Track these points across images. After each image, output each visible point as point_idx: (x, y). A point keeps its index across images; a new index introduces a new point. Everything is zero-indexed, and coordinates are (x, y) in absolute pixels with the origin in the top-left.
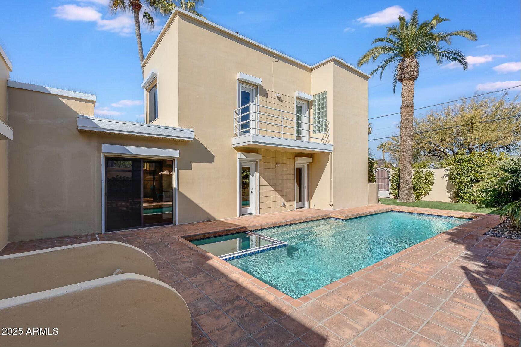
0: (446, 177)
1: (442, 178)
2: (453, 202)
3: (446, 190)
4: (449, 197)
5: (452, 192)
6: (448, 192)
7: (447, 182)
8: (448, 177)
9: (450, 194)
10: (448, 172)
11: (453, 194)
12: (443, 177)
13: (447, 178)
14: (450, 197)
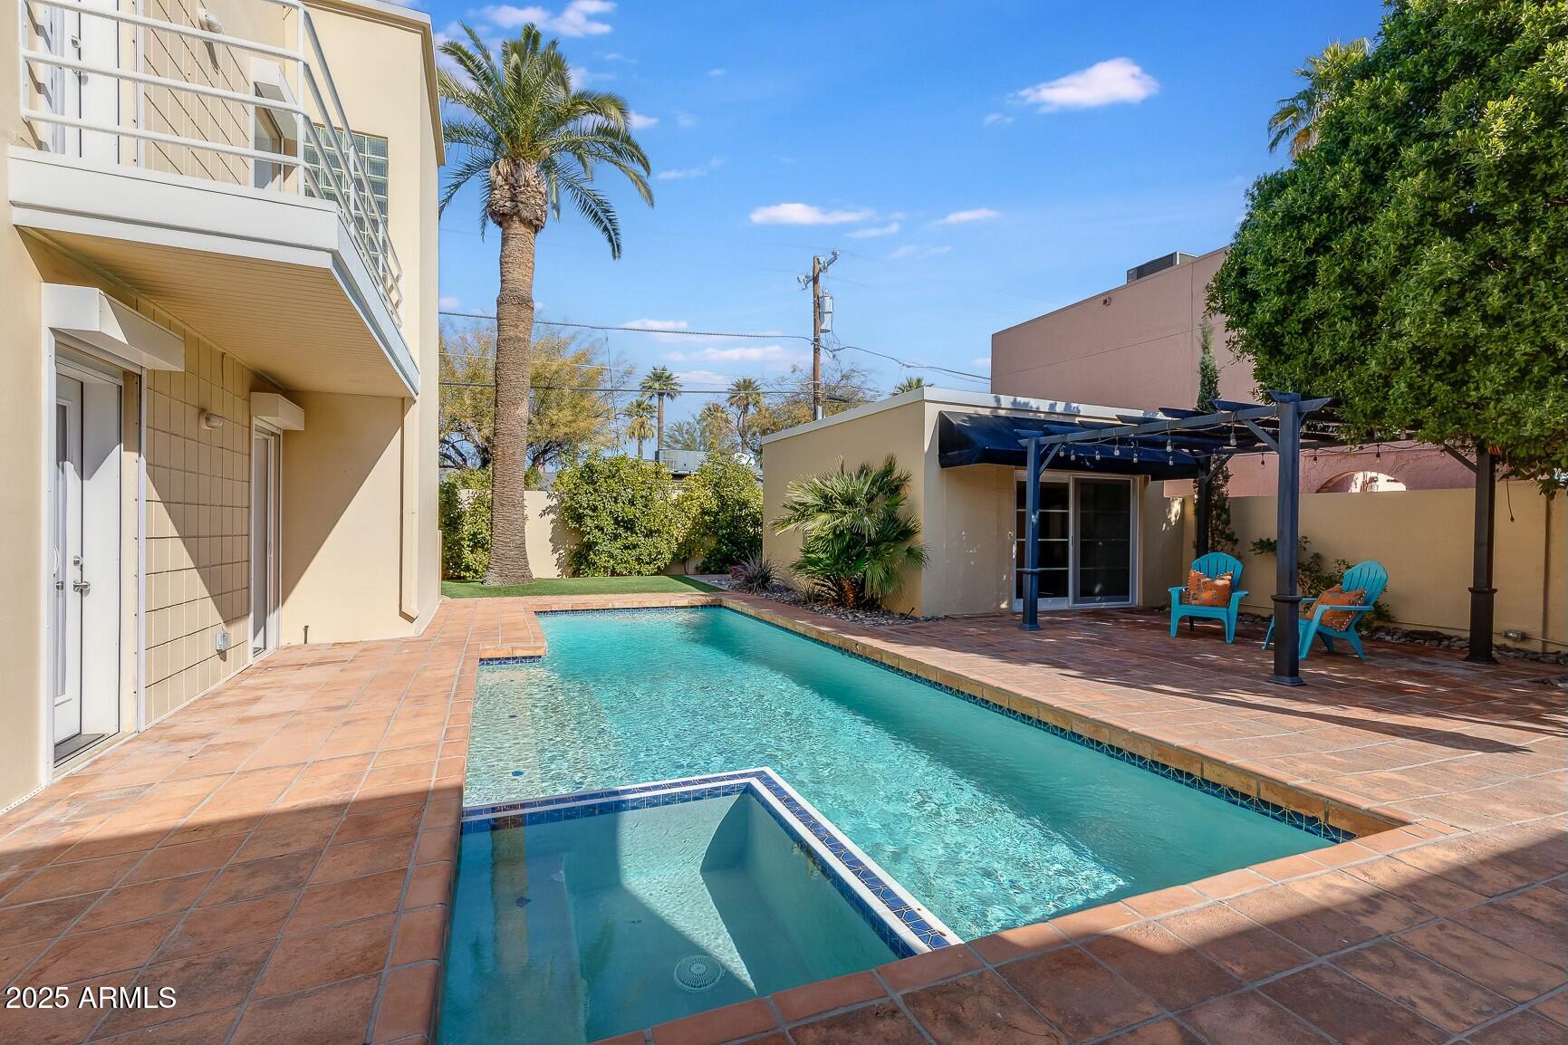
0: (551, 514)
1: (541, 515)
2: (564, 575)
3: (551, 546)
4: (556, 565)
5: (561, 551)
6: (554, 551)
7: (552, 525)
8: (555, 513)
9: (557, 556)
10: (555, 501)
11: (563, 557)
12: (544, 513)
13: (552, 516)
14: (559, 564)
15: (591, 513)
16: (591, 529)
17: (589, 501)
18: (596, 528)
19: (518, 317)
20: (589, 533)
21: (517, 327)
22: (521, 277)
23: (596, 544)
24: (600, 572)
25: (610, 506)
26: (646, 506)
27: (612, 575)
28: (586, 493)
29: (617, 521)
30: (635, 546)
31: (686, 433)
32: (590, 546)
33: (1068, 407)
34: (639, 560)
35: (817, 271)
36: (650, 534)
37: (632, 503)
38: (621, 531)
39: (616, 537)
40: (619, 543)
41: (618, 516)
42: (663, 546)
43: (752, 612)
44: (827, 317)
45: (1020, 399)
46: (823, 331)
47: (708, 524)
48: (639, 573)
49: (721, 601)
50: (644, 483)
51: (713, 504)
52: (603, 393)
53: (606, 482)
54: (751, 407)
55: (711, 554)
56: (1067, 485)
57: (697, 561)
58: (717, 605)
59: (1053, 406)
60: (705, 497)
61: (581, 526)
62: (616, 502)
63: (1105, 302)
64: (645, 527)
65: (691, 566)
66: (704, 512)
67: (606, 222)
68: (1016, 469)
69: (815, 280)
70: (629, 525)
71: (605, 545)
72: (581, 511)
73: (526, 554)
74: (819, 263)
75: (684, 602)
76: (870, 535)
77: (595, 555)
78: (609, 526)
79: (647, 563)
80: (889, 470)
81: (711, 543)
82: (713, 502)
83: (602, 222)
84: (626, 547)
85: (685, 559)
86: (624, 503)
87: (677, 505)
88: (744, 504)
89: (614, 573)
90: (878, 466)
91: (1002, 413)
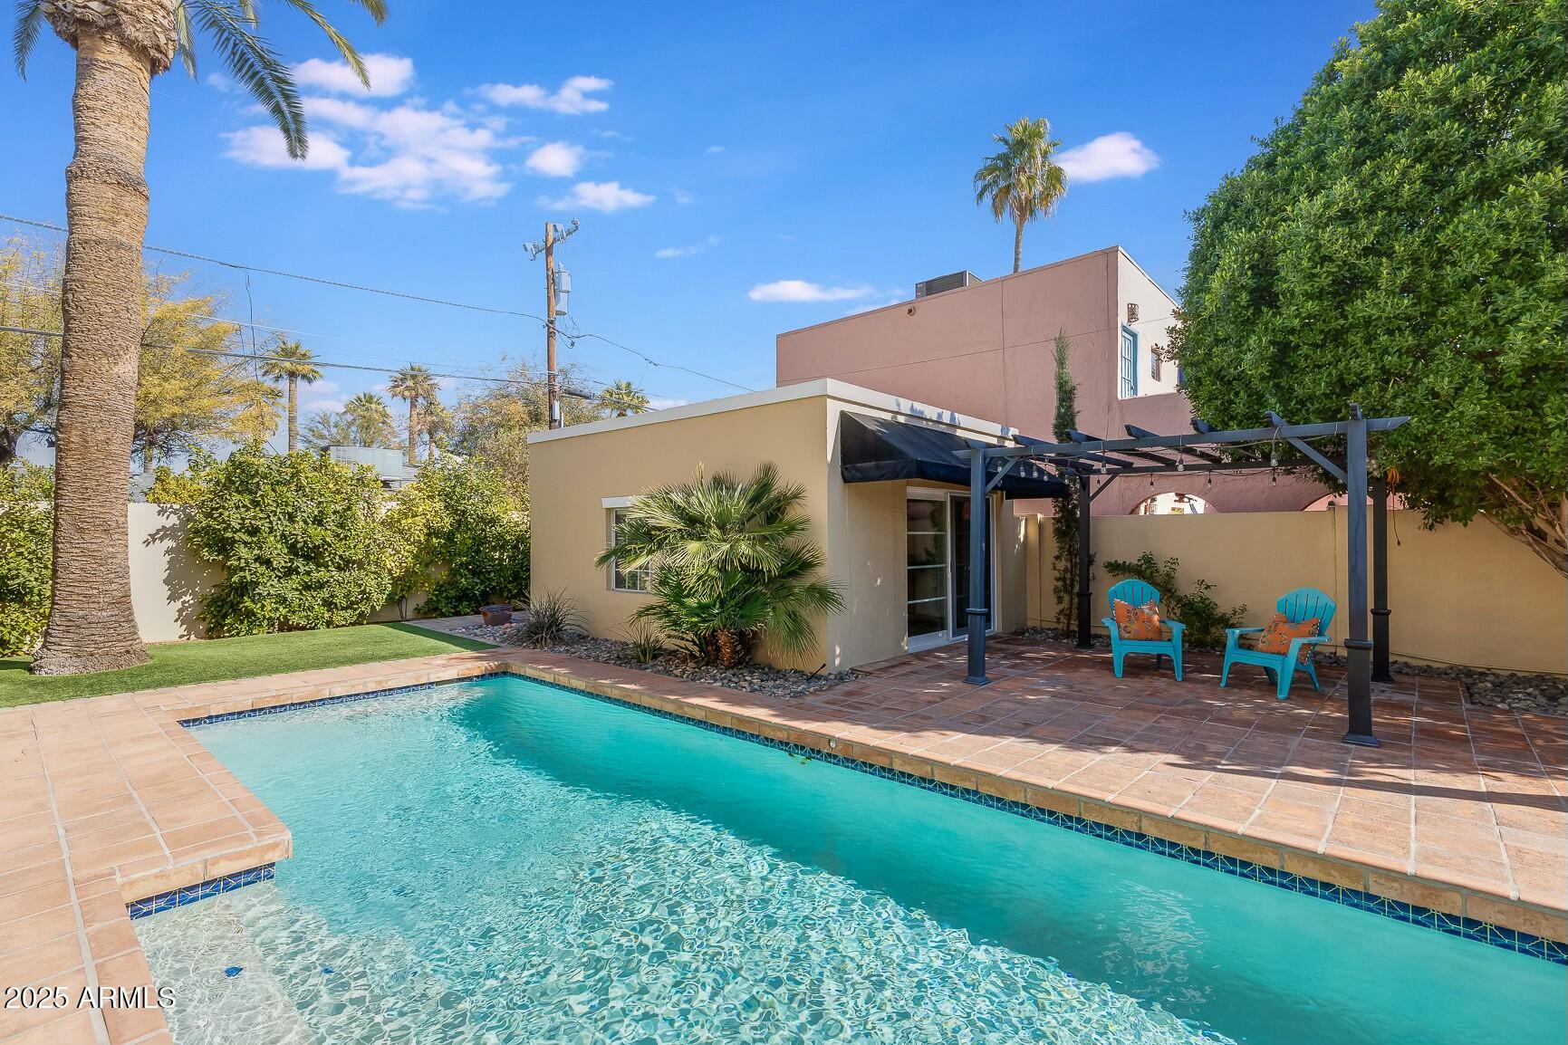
0: (166, 540)
1: (147, 543)
2: (193, 637)
3: (165, 591)
4: (176, 621)
5: (188, 598)
6: (172, 598)
7: (168, 558)
8: (174, 537)
9: (178, 605)
10: (174, 520)
11: (190, 606)
12: (152, 539)
13: (169, 543)
14: (182, 618)
15: (247, 538)
16: (247, 563)
17: (243, 519)
18: (256, 560)
19: (118, 208)
20: (242, 569)
21: (115, 223)
22: (124, 140)
23: (257, 584)
24: (260, 626)
25: (282, 525)
26: (342, 526)
27: (281, 630)
28: (237, 508)
29: (293, 549)
30: (321, 586)
31: (336, 426)
32: (244, 589)
33: (953, 418)
34: (328, 604)
35: (551, 240)
36: (346, 564)
37: (319, 521)
38: (299, 563)
39: (290, 572)
40: (295, 581)
41: (297, 542)
42: (370, 583)
43: (581, 684)
44: (563, 296)
45: (918, 406)
46: (559, 313)
47: (438, 548)
48: (329, 624)
49: (507, 665)
50: (338, 492)
51: (447, 522)
52: (240, 360)
53: (273, 490)
54: (420, 400)
55: (440, 588)
56: (945, 502)
57: (418, 599)
58: (503, 673)
59: (940, 415)
60: (433, 512)
61: (228, 558)
62: (291, 518)
63: (910, 311)
64: (341, 557)
65: (409, 609)
66: (432, 532)
67: (280, 99)
68: (908, 484)
69: (549, 251)
70: (314, 555)
71: (271, 586)
72: (229, 535)
73: (132, 614)
74: (556, 230)
75: (451, 674)
76: (770, 571)
77: (253, 601)
78: (280, 558)
79: (343, 609)
80: (764, 486)
81: (442, 575)
82: (446, 520)
83: (270, 96)
84: (307, 587)
85: (400, 601)
86: (305, 522)
87: (389, 523)
88: (493, 521)
89: (286, 626)
90: (745, 477)
91: (901, 419)
